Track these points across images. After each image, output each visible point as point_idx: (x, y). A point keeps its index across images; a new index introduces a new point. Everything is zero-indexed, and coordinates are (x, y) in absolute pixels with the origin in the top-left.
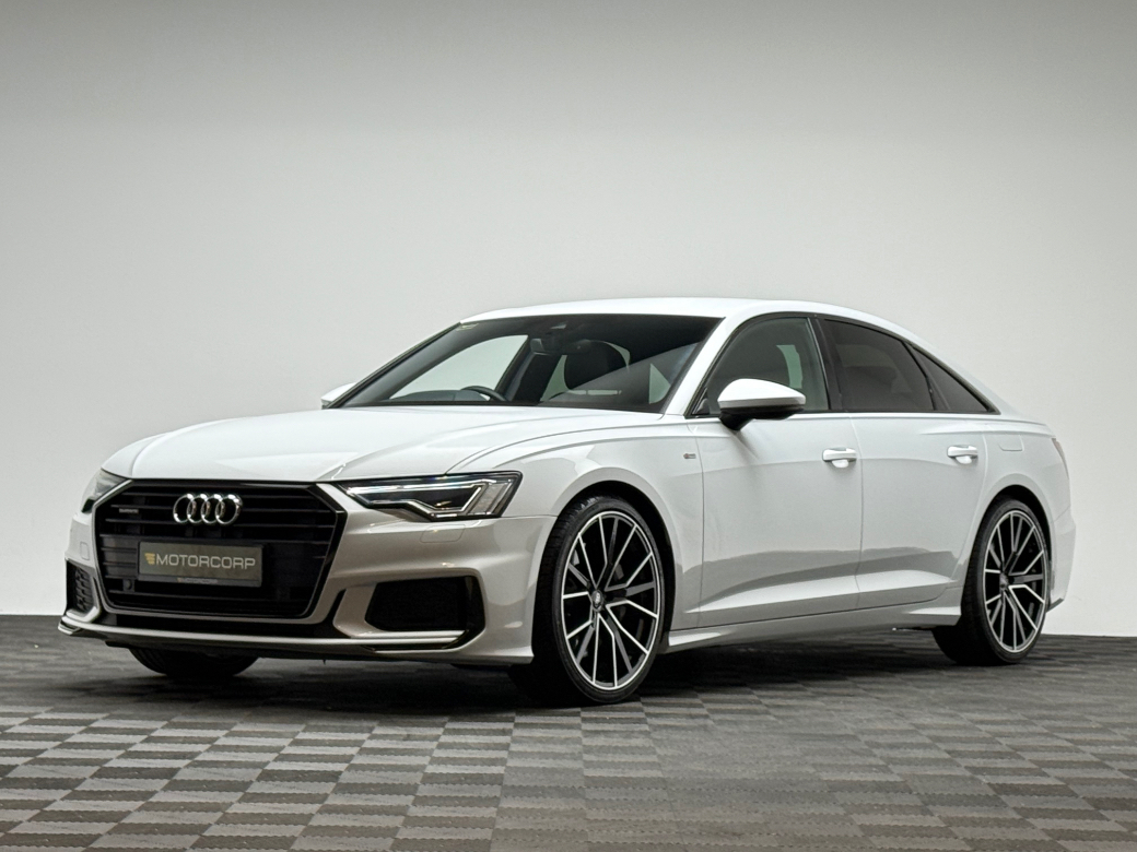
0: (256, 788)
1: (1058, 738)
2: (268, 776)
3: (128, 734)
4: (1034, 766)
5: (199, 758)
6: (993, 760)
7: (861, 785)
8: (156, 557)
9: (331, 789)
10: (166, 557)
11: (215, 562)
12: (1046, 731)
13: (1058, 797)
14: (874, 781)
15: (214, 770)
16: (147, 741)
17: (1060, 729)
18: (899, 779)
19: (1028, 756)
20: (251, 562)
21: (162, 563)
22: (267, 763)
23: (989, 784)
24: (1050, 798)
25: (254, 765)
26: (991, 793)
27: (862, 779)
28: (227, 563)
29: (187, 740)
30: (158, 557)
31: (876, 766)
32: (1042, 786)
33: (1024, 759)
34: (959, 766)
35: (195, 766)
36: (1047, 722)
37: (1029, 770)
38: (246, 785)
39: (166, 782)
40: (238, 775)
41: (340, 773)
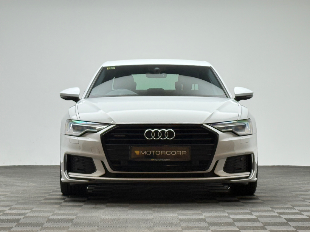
0: (46, 225)
1: (306, 202)
2: (49, 221)
3: (4, 207)
4: (299, 212)
5: (27, 215)
6: (285, 210)
7: (243, 220)
8: (140, 152)
9: (70, 225)
10: (145, 152)
11: (168, 153)
12: (302, 199)
13: (307, 223)
14: (247, 218)
15: (32, 219)
16: (10, 209)
17: (307, 199)
18: (256, 217)
19: (297, 208)
20: (185, 152)
21: (143, 154)
22: (50, 216)
23: (285, 218)
24: (305, 223)
25: (45, 217)
26: (286, 221)
27: (244, 218)
28: (174, 153)
29: (23, 209)
30: (141, 152)
31: (248, 213)
32: (302, 219)
33: (296, 209)
34: (275, 212)
35: (26, 218)
36: (302, 196)
37: (297, 213)
38: (43, 224)
39: (16, 223)
40: (40, 221)
41: (73, 219)
